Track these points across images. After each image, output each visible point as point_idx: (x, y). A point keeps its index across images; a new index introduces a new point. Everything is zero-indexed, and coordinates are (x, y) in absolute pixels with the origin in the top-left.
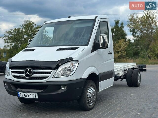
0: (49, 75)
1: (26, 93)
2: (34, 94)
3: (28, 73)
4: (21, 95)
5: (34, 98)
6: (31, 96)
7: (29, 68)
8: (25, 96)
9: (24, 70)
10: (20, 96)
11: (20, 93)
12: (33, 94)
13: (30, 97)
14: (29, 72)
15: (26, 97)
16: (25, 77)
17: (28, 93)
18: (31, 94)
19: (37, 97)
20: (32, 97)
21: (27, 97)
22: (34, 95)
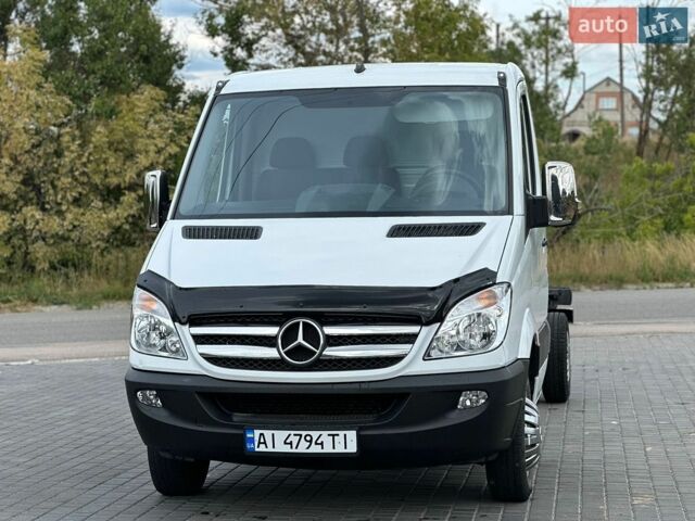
1: (293, 432)
2: (341, 433)
3: (300, 339)
4: (265, 443)
5: (340, 449)
6: (322, 444)
7: (301, 321)
8: (291, 443)
9: (278, 328)
10: (262, 448)
11: (257, 433)
12: (333, 435)
13: (315, 449)
14: (304, 339)
15: (294, 450)
16: (282, 359)
17: (304, 433)
18: (325, 433)
19: (352, 448)
20: (328, 449)
21: (303, 448)
22: (339, 440)
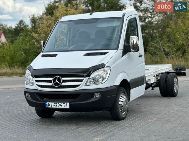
0: (81, 82)
3: (57, 81)
4: (50, 105)
6: (62, 106)
7: (57, 76)
9: (52, 78)
16: (53, 86)
18: (62, 103)
22: (65, 105)
